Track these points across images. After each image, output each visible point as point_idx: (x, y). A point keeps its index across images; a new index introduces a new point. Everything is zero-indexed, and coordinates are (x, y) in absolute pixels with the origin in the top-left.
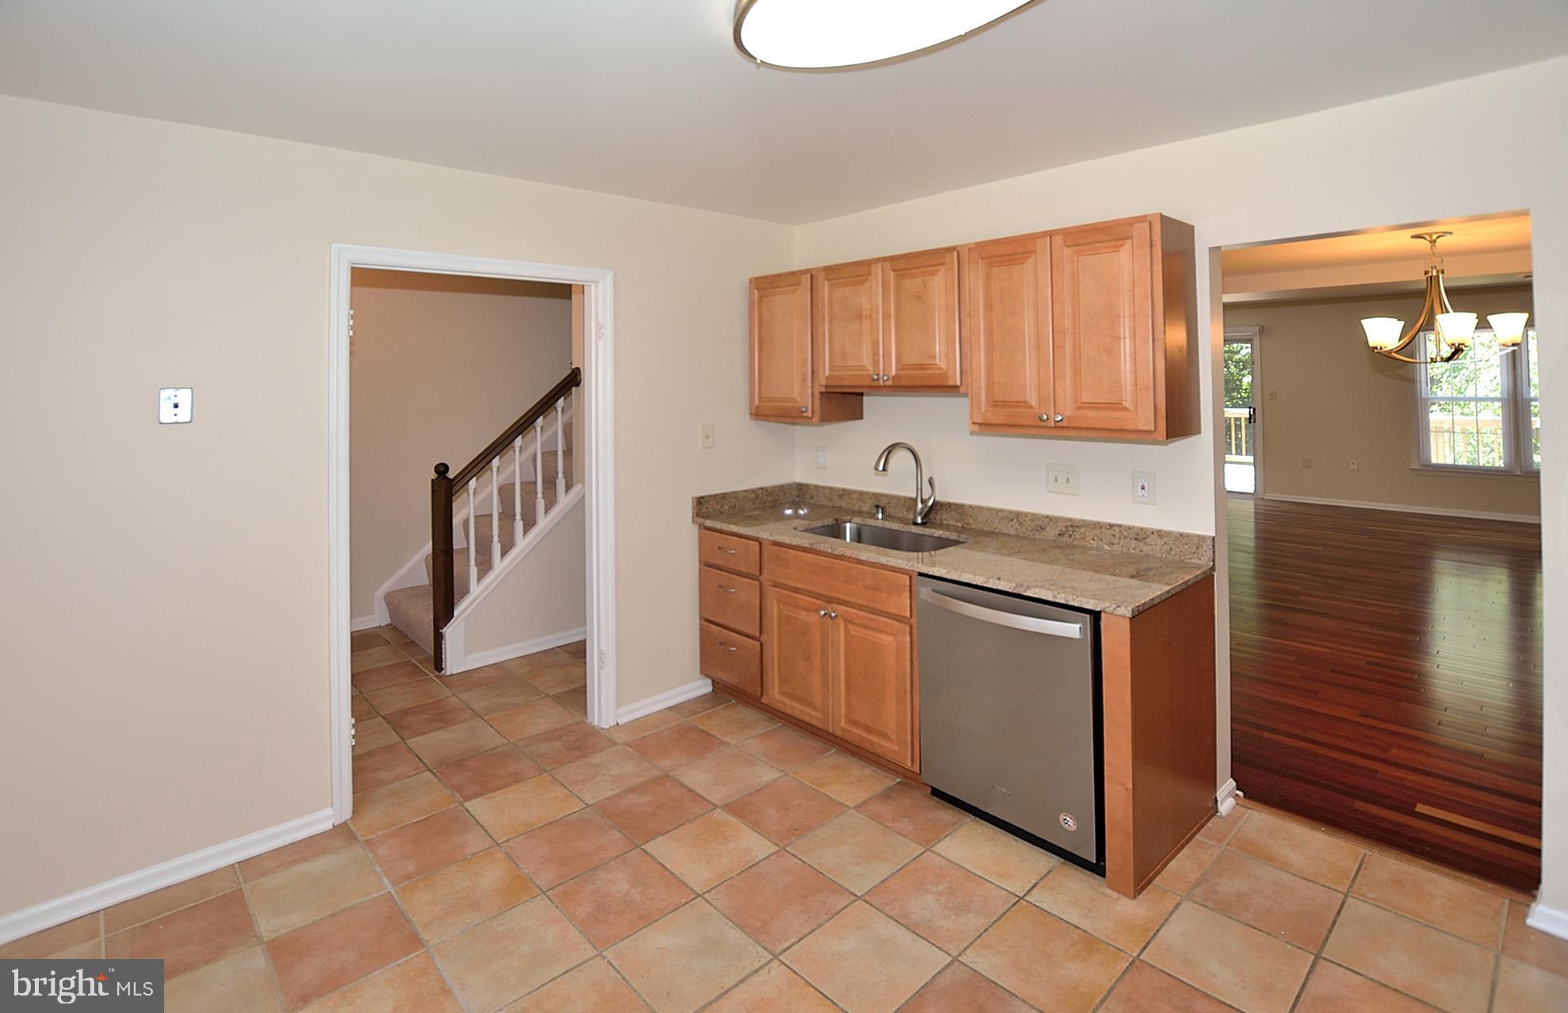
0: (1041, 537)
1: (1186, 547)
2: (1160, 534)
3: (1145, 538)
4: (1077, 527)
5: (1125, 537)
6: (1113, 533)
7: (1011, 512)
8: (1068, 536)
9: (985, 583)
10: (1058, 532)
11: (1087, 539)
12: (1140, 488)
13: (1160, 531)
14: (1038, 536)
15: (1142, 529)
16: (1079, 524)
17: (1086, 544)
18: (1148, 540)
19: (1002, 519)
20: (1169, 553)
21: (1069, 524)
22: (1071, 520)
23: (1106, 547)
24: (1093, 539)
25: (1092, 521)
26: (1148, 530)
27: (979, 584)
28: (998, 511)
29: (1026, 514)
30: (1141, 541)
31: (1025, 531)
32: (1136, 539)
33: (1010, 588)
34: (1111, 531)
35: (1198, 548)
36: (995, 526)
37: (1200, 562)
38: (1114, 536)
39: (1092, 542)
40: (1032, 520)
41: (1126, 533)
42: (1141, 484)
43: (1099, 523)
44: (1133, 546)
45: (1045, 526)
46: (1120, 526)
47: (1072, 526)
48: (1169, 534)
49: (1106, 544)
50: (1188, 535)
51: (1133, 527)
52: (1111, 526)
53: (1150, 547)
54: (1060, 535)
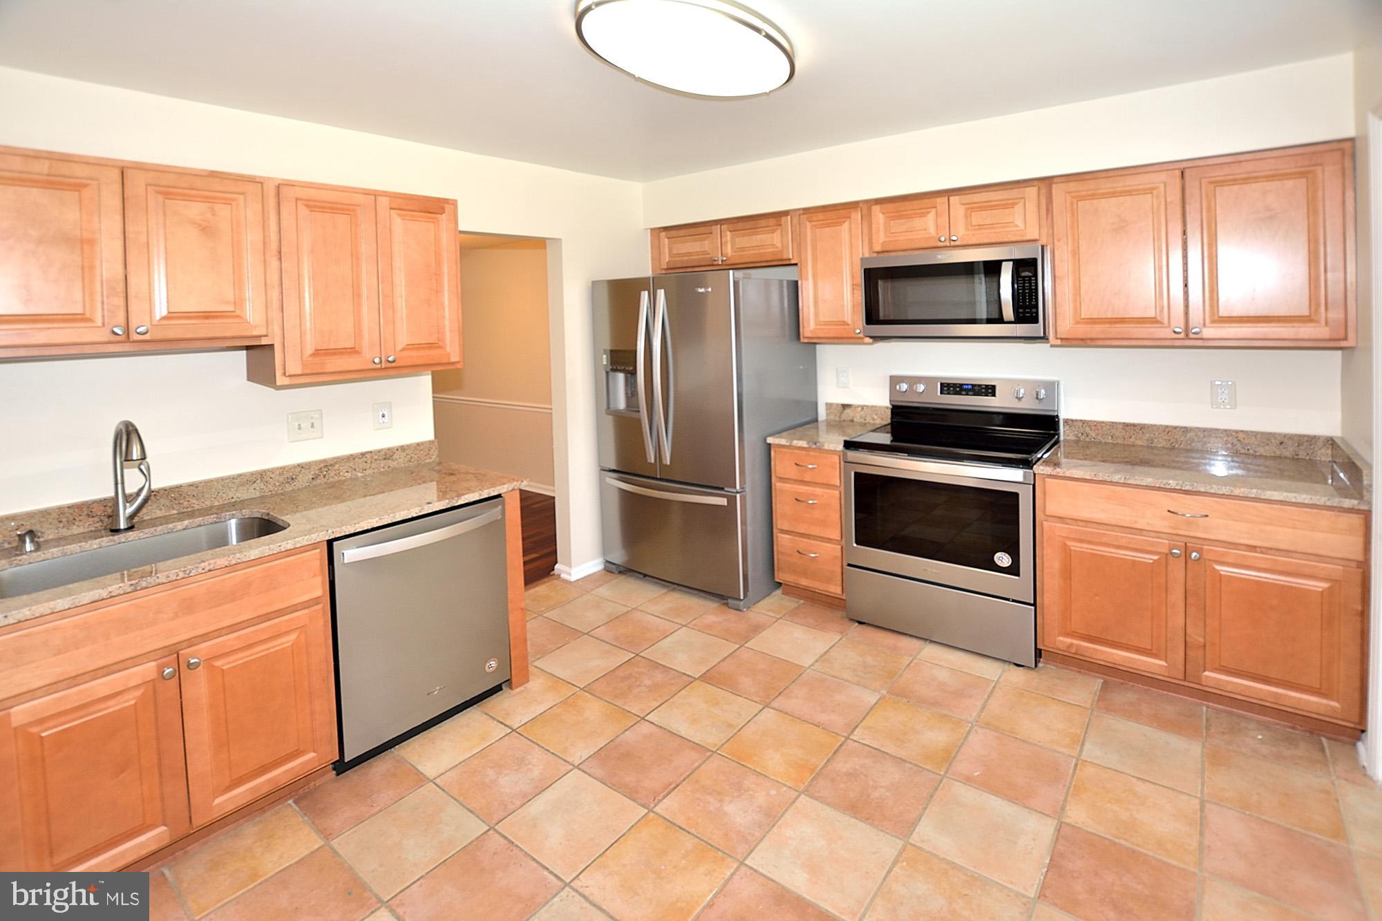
0: (291, 489)
1: (422, 452)
2: (403, 448)
3: (392, 456)
4: (331, 465)
5: (376, 460)
6: (365, 460)
7: (252, 474)
8: (322, 477)
9: (420, 512)
10: (311, 477)
11: (341, 474)
12: (381, 416)
13: (403, 446)
14: (289, 488)
15: (389, 449)
16: (332, 462)
17: (340, 478)
18: (394, 457)
19: (242, 485)
20: (410, 461)
21: (322, 465)
22: (325, 461)
23: (360, 475)
24: (347, 472)
25: (346, 456)
26: (393, 448)
27: (415, 515)
28: (233, 478)
29: (272, 471)
30: (389, 459)
31: (272, 488)
32: (385, 459)
33: (443, 506)
34: (364, 459)
35: (429, 450)
36: (230, 496)
37: (431, 460)
38: (366, 462)
39: (346, 474)
40: (280, 474)
41: (376, 457)
42: (381, 413)
43: (351, 455)
44: (382, 466)
45: (296, 476)
46: (371, 452)
47: (325, 466)
48: (409, 446)
49: (359, 472)
50: (423, 443)
51: (382, 450)
52: (363, 454)
53: (396, 462)
54: (313, 479)
